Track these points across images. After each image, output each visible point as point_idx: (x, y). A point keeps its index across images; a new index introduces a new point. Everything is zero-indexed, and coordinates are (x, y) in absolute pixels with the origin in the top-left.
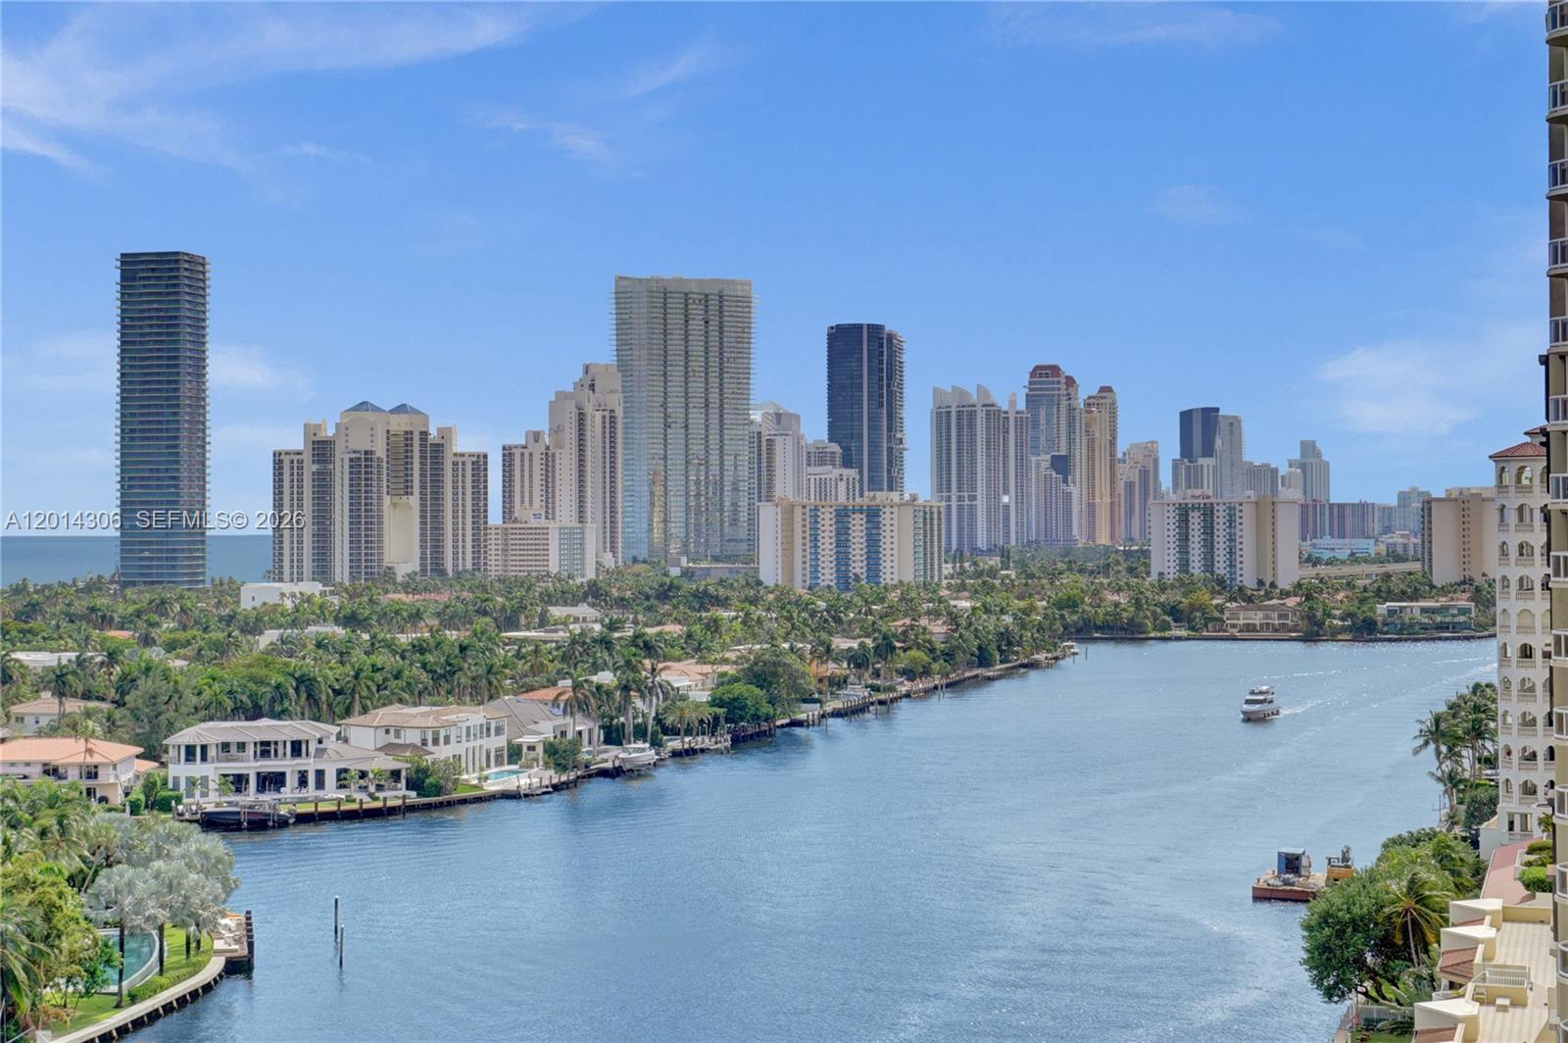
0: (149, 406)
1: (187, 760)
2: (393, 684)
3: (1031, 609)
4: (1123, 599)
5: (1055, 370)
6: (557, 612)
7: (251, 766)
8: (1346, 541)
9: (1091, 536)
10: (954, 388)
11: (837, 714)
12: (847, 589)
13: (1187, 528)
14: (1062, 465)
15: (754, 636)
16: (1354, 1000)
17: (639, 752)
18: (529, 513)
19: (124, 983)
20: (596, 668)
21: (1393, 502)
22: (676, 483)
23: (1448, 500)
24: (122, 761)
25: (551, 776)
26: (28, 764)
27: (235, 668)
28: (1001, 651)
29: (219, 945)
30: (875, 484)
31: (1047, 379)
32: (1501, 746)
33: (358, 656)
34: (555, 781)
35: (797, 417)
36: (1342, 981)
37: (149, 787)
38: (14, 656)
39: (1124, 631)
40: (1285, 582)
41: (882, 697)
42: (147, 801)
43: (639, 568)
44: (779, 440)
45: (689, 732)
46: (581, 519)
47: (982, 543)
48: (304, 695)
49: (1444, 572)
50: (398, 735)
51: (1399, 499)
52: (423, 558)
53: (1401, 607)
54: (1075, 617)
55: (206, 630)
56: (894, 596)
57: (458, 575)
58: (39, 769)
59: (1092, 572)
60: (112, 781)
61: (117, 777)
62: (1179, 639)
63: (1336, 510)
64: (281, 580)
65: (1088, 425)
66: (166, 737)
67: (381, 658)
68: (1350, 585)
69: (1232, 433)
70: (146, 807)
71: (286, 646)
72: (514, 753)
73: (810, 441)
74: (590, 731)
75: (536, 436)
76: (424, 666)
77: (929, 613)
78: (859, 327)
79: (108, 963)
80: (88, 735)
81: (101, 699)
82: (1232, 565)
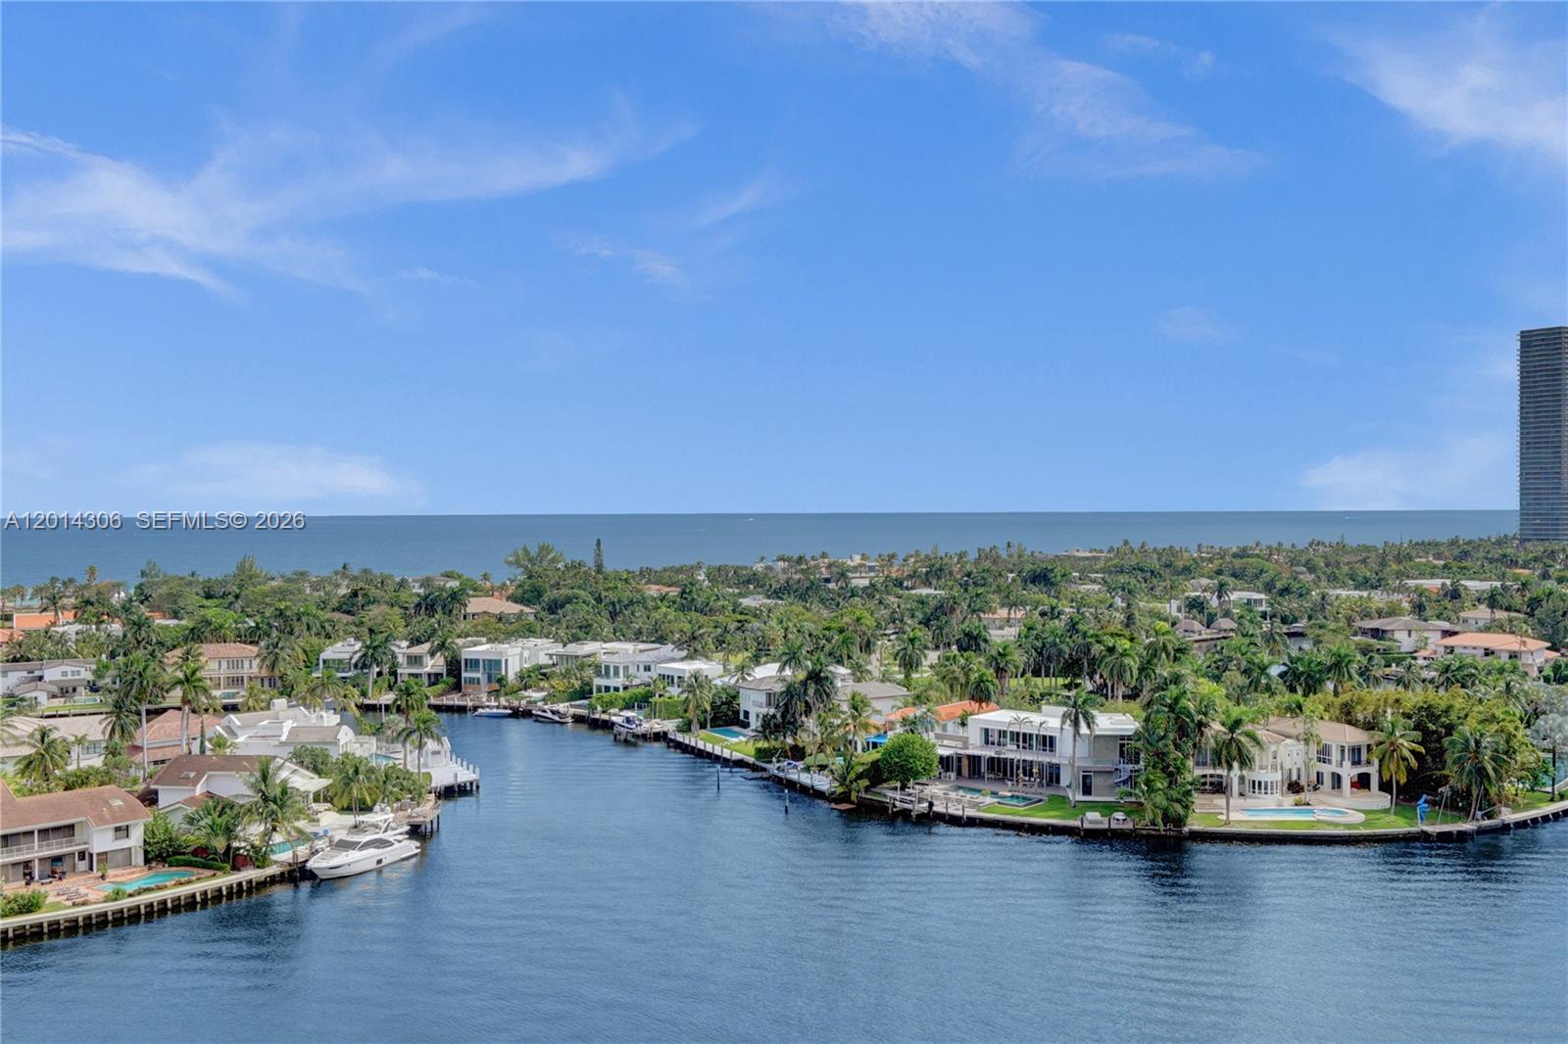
0: (1540, 427)
19: (1556, 787)
24: (1537, 650)
26: (1475, 648)
37: (1557, 667)
38: (1462, 582)
42: (1555, 676)
58: (1482, 652)
60: (1530, 662)
61: (1534, 660)
70: (1555, 680)
79: (1546, 772)
80: (1513, 633)
81: (1518, 611)
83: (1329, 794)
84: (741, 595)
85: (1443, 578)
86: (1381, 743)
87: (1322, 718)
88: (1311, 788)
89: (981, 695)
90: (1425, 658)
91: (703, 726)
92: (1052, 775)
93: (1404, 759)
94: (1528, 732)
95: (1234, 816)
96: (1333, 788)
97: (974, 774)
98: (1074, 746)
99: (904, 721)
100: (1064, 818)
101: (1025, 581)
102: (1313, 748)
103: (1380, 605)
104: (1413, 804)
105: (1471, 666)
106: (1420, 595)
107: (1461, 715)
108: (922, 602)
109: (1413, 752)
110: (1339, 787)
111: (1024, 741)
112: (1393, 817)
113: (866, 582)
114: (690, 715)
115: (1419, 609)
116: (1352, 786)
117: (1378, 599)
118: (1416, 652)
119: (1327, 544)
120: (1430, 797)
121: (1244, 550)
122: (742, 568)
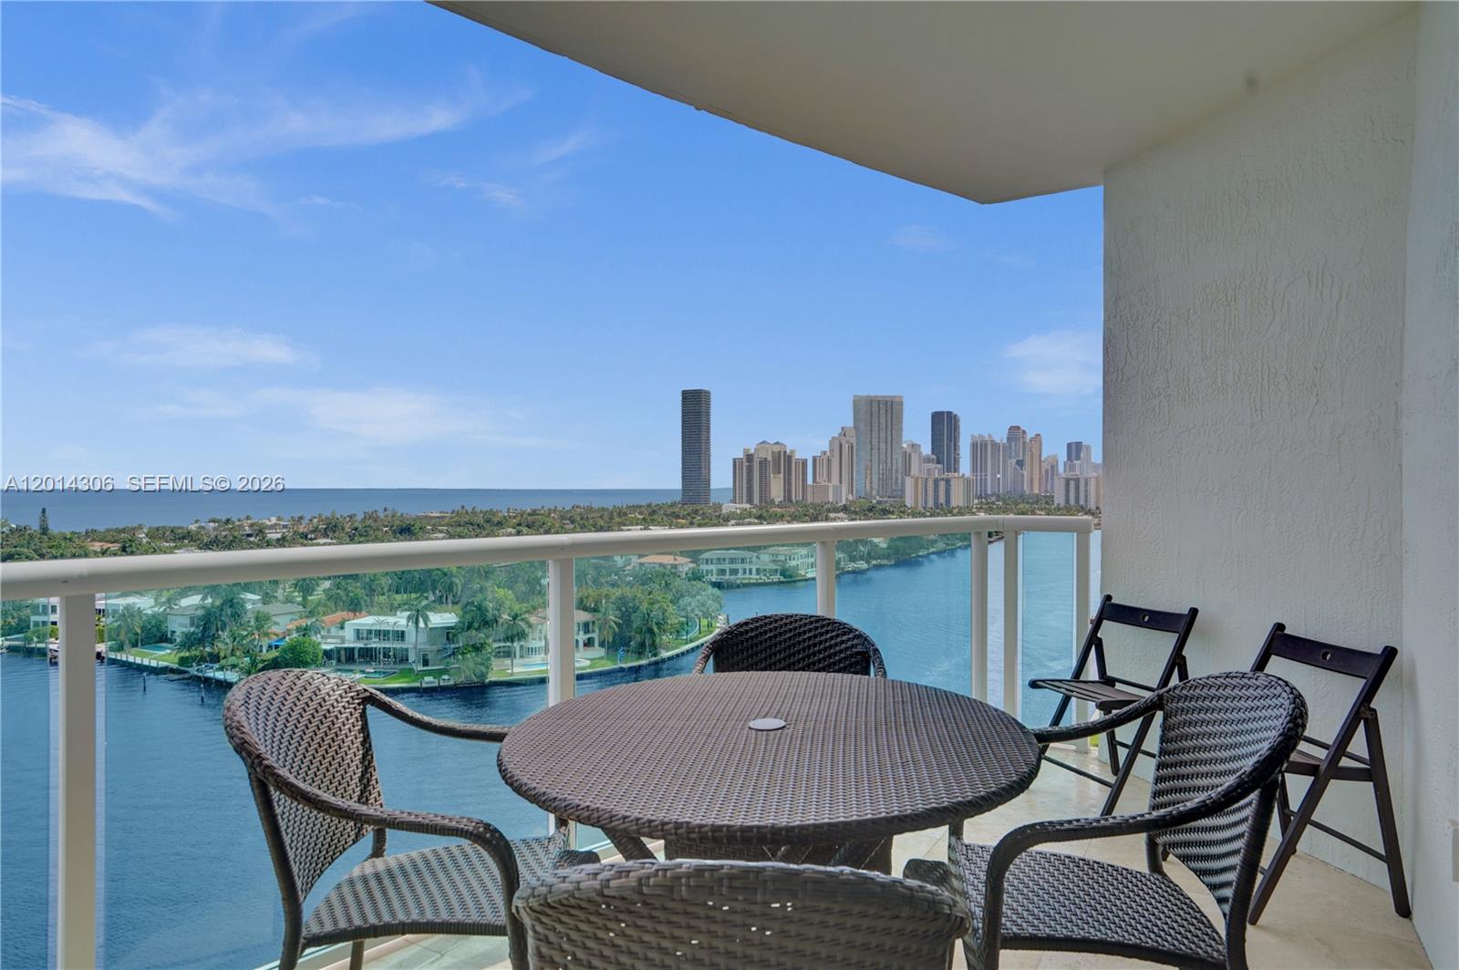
0: (691, 443)
1: (706, 563)
4: (1043, 513)
5: (1018, 428)
6: (831, 515)
7: (727, 566)
9: (1032, 489)
10: (979, 434)
12: (938, 508)
13: (1069, 487)
14: (1020, 463)
18: (821, 480)
19: (688, 636)
22: (875, 470)
24: (685, 563)
26: (655, 563)
28: (996, 532)
29: (718, 625)
30: (949, 470)
31: (1015, 431)
35: (920, 446)
37: (694, 572)
41: (951, 547)
42: (693, 577)
43: (861, 499)
44: (913, 455)
45: (880, 558)
46: (841, 482)
47: (989, 492)
50: (777, 558)
52: (784, 497)
55: (710, 519)
56: (956, 511)
57: (797, 502)
58: (658, 565)
59: (1031, 503)
60: (682, 570)
61: (683, 568)
64: (735, 502)
65: (1031, 448)
66: (699, 556)
69: (1087, 451)
70: (693, 579)
73: (925, 455)
74: (843, 558)
75: (825, 453)
78: (944, 412)
79: (683, 629)
80: (672, 553)
82: (1086, 501)
85: (640, 524)
86: (599, 620)
89: (356, 608)
90: (629, 570)
91: (135, 645)
92: (402, 658)
93: (611, 627)
94: (675, 608)
95: (516, 670)
97: (350, 659)
98: (416, 637)
99: (298, 629)
100: (409, 683)
101: (394, 532)
105: (650, 573)
107: (641, 601)
109: (615, 623)
110: (577, 647)
111: (384, 636)
112: (604, 662)
113: (279, 536)
114: (122, 637)
116: (584, 646)
118: (623, 566)
119: (582, 507)
121: (535, 511)
122: (179, 528)
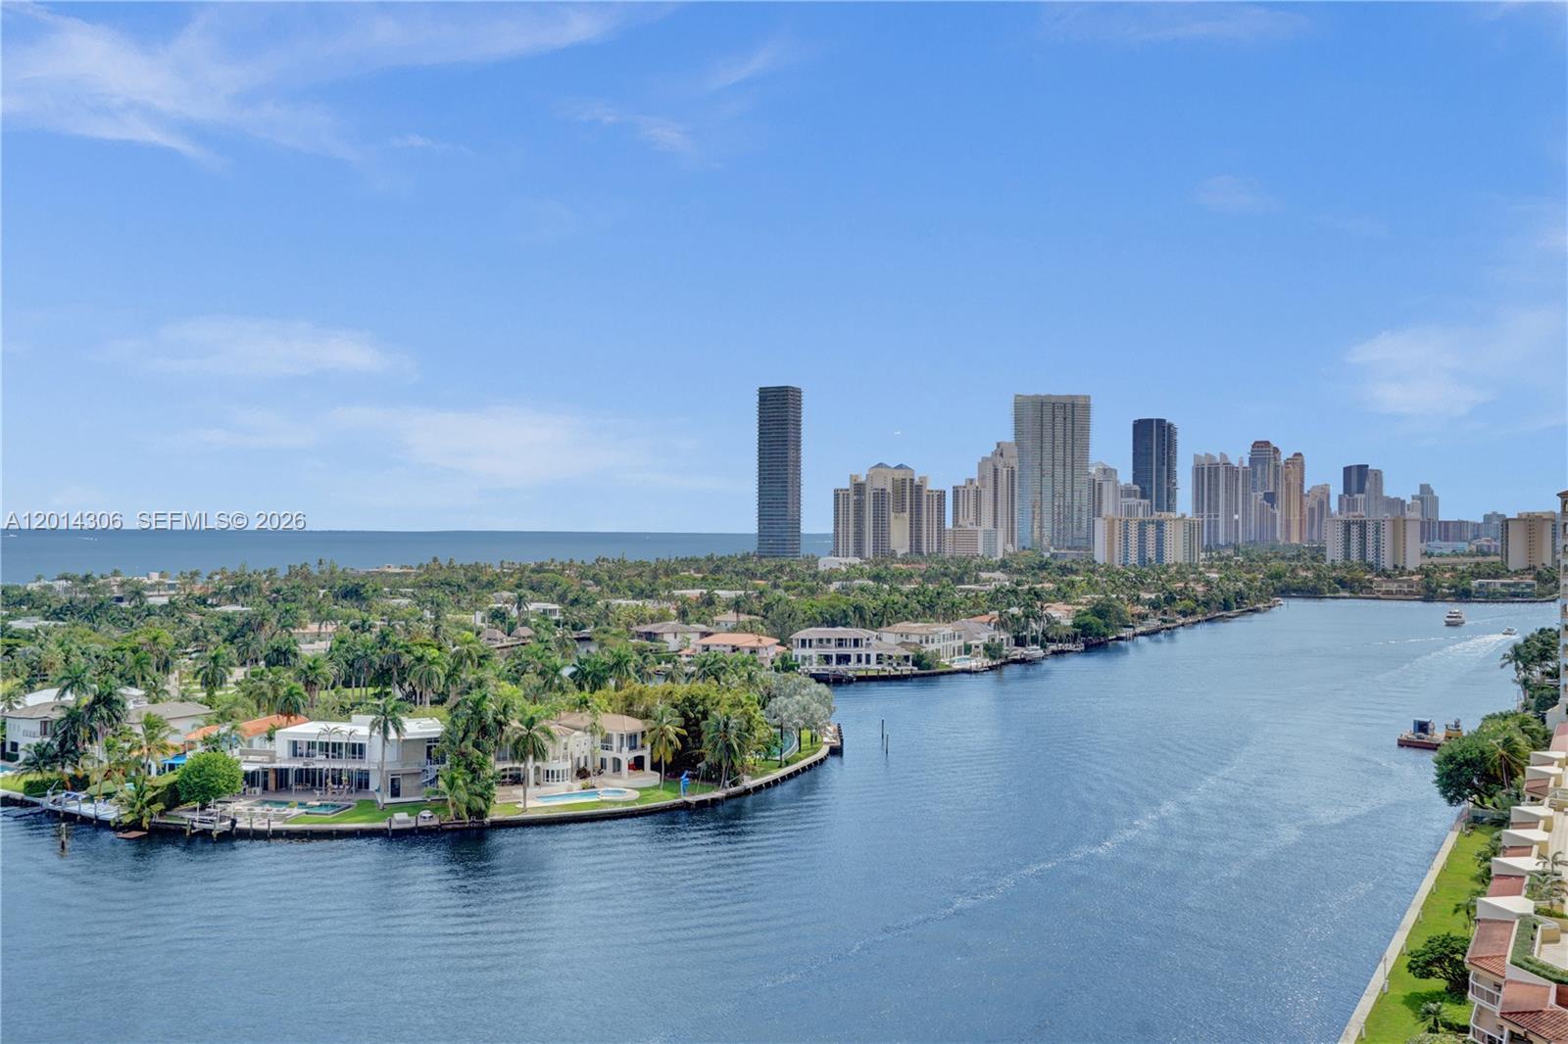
0: (772, 466)
1: (802, 646)
2: (902, 610)
3: (1255, 579)
4: (1310, 574)
5: (1267, 443)
6: (984, 575)
7: (833, 651)
8: (1450, 543)
9: (1288, 538)
10: (1206, 454)
11: (1143, 634)
12: (1145, 566)
13: (1349, 534)
14: (1271, 498)
15: (1094, 590)
16: (1467, 805)
17: (1035, 651)
18: (967, 523)
19: (782, 755)
20: (1009, 605)
21: (1481, 520)
22: (1047, 506)
23: (1519, 519)
24: (770, 646)
25: (987, 662)
26: (725, 646)
27: (822, 601)
28: (1237, 603)
29: (826, 739)
30: (1159, 508)
31: (1262, 451)
32: (1562, 665)
33: (884, 596)
34: (990, 664)
35: (1116, 471)
36: (1458, 794)
37: (784, 659)
38: (716, 592)
39: (1311, 592)
40: (1410, 567)
41: (1168, 625)
42: (783, 666)
43: (1026, 552)
44: (1105, 484)
45: (1061, 641)
46: (995, 526)
47: (1222, 541)
48: (858, 616)
49: (1516, 561)
50: (907, 638)
51: (1485, 519)
52: (911, 546)
53: (1488, 583)
54: (1280, 584)
55: (803, 581)
56: (1173, 570)
57: (929, 554)
58: (730, 649)
59: (1289, 559)
60: (765, 655)
61: (768, 654)
62: (1344, 598)
63: (1443, 525)
64: (838, 556)
65: (1287, 475)
66: (790, 635)
67: (896, 597)
68: (1453, 569)
69: (1376, 479)
70: (783, 669)
71: (845, 591)
72: (968, 649)
73: (1122, 484)
74: (1008, 639)
75: (971, 481)
76: (918, 602)
77: (1194, 580)
78: (1152, 420)
79: (776, 744)
80: (752, 632)
81: (757, 615)
82: (1377, 556)
83: (609, 777)
84: (10, 617)
85: (701, 588)
86: (653, 730)
87: (606, 712)
88: (596, 773)
89: (290, 709)
90: (687, 656)
92: (362, 782)
93: (671, 743)
94: (764, 713)
95: (530, 804)
96: (614, 771)
97: (281, 787)
98: (383, 753)
99: (206, 740)
100: (373, 821)
101: (336, 596)
102: (598, 738)
103: (653, 612)
104: (678, 779)
105: (722, 660)
106: (683, 603)
107: (714, 702)
108: (228, 619)
109: (677, 734)
110: (619, 770)
111: (333, 751)
112: (661, 792)
113: (165, 600)
115: (683, 614)
116: (629, 768)
117: (651, 607)
118: (680, 650)
119: (611, 559)
120: (690, 772)
121: (541, 565)
122: (13, 588)
